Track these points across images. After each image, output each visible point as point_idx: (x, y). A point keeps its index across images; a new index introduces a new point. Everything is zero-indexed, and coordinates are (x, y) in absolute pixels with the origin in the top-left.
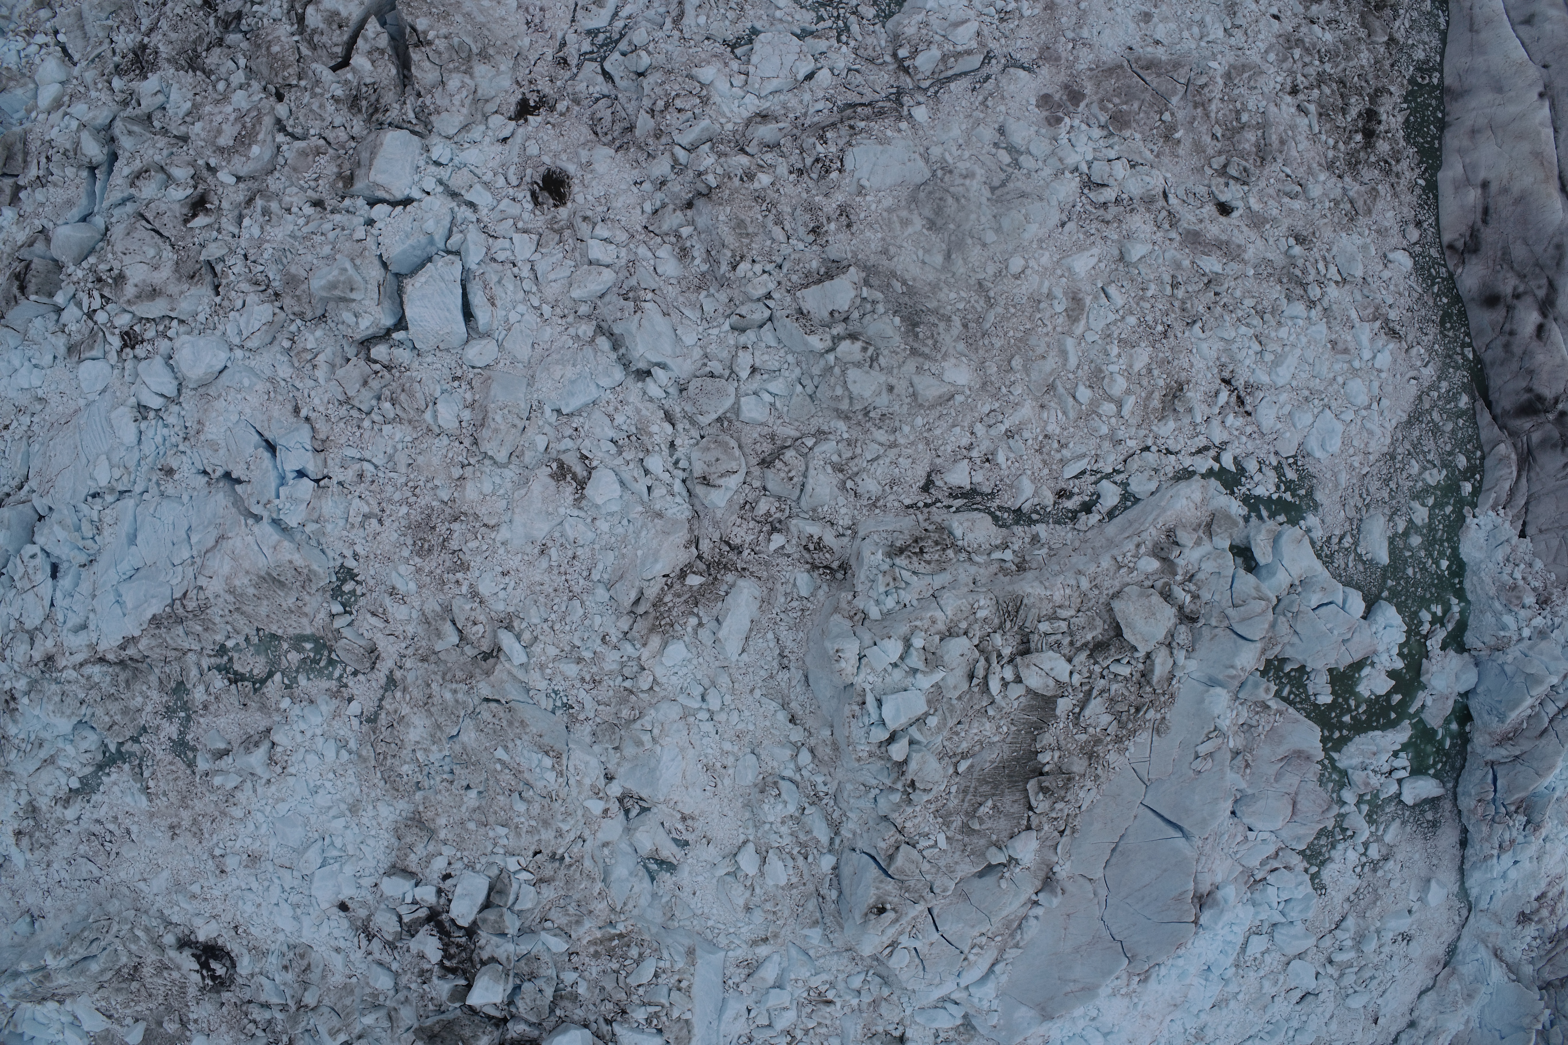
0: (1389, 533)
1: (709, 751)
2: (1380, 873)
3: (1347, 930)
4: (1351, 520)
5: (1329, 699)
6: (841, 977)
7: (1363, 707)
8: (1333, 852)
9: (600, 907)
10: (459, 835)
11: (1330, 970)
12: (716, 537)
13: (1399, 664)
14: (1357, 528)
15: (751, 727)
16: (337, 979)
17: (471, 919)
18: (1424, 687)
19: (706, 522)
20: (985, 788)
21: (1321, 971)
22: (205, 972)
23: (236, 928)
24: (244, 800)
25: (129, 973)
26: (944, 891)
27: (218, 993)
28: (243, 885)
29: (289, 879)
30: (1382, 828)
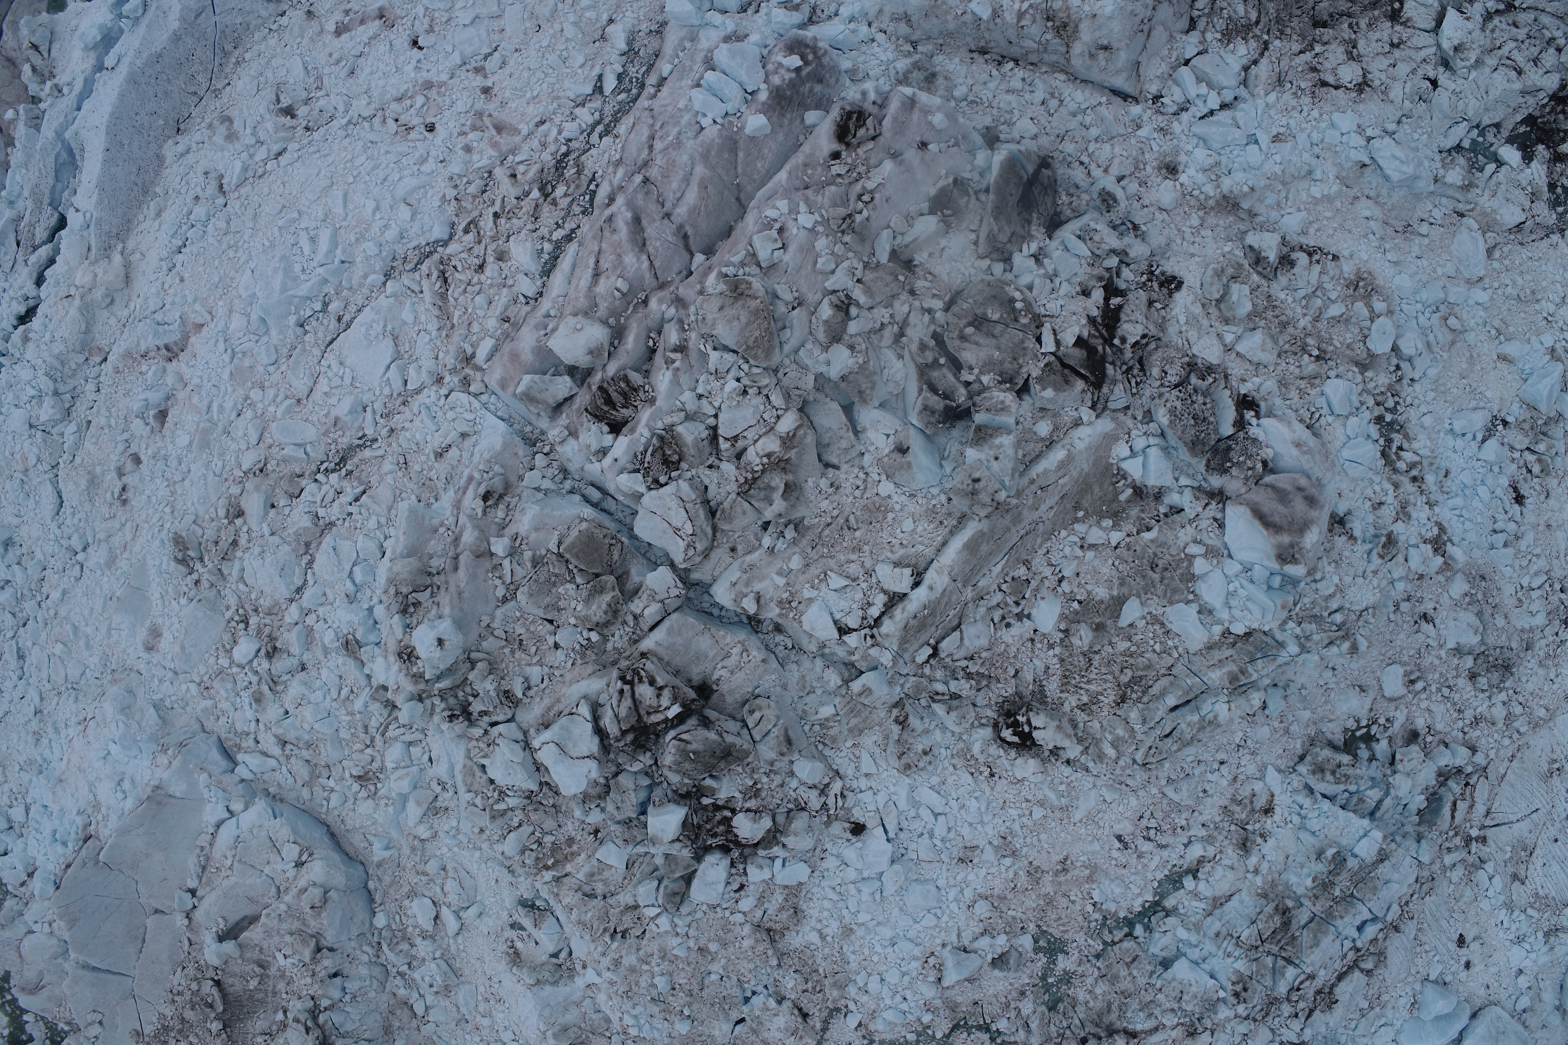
1: (501, 1015)
6: (350, 804)
10: (729, 931)
16: (869, 740)
20: (259, 996)
22: (1026, 729)
23: (992, 775)
24: (971, 923)
25: (1133, 691)
26: (268, 915)
27: (1018, 694)
28: (979, 827)
29: (922, 849)
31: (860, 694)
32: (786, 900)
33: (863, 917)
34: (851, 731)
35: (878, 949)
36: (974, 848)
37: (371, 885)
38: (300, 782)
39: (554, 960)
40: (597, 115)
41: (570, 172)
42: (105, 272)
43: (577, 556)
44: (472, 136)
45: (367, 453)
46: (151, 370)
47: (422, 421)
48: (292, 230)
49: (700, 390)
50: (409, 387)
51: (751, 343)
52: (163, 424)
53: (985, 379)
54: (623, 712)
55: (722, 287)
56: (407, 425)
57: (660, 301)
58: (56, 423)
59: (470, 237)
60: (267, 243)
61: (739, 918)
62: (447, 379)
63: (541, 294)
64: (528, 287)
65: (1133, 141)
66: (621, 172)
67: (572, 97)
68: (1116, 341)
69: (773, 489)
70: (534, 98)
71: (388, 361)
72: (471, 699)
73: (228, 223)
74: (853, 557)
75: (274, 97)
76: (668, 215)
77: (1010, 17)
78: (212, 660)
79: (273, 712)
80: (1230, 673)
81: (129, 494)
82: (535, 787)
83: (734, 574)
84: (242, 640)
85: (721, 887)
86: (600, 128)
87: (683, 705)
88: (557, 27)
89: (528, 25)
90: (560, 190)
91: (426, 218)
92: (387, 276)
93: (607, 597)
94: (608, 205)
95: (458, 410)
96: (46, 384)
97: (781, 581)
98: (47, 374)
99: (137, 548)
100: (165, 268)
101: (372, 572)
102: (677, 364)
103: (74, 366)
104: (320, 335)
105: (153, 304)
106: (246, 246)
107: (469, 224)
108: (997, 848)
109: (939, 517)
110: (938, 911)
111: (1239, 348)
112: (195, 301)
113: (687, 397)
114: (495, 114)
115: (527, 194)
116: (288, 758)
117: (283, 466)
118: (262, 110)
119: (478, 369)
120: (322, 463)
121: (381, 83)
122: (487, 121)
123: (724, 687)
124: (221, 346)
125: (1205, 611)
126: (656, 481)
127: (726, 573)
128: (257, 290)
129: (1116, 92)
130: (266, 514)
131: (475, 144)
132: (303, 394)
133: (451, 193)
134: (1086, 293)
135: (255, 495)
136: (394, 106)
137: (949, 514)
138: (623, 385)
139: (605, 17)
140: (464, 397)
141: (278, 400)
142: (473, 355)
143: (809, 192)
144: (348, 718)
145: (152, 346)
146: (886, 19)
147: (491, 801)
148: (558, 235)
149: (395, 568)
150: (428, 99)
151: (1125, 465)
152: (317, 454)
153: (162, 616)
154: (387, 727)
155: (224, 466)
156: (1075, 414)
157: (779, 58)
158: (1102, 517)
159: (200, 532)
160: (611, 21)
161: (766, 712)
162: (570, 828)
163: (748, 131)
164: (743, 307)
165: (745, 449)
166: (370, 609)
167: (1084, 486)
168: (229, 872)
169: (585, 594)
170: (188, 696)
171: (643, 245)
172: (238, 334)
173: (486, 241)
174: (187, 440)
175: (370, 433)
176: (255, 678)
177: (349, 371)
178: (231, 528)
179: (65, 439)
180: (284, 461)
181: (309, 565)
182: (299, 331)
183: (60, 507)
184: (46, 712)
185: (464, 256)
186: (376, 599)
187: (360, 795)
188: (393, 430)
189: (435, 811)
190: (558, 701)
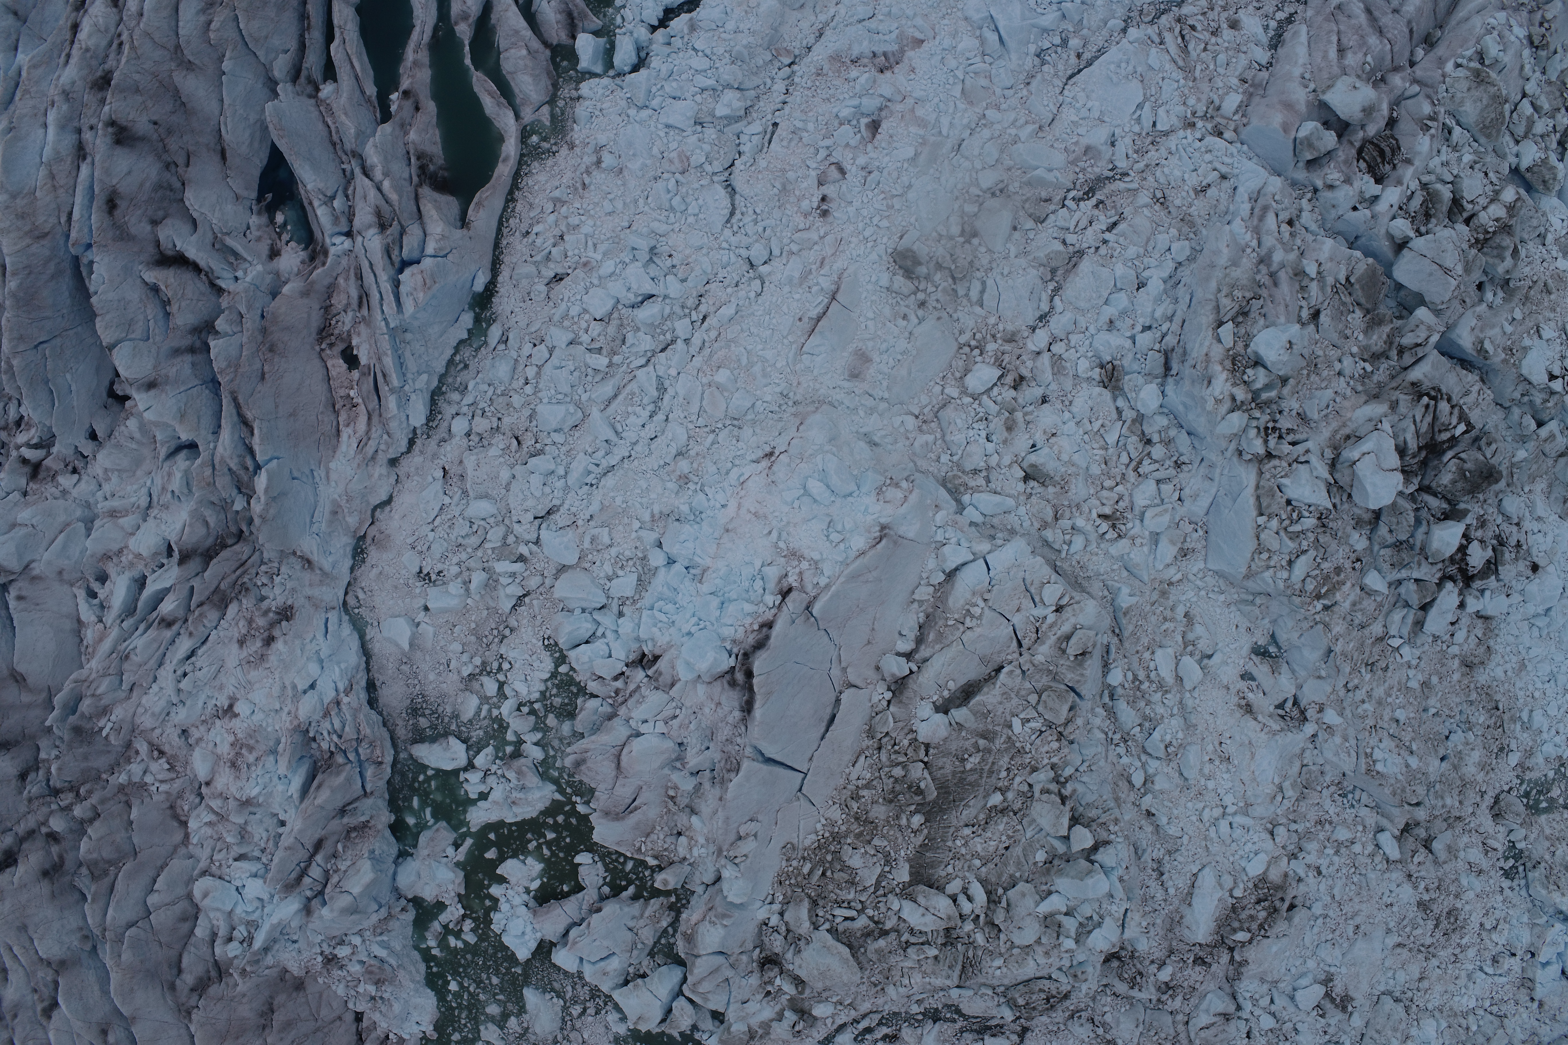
0: (526, 1017)
1: (1226, 776)
2: (478, 661)
3: (507, 596)
4: (573, 1028)
5: (578, 859)
6: (1093, 547)
7: (532, 846)
8: (543, 688)
9: (1339, 628)
10: (1443, 665)
11: (524, 550)
12: (1214, 967)
13: (495, 890)
14: (566, 1021)
15: (1190, 805)
16: (1540, 486)
17: (1444, 592)
18: (458, 864)
19: (1221, 975)
20: (971, 778)
21: (534, 548)
26: (1010, 672)
30: (484, 713)
31: (1544, 441)
32: (1484, 634)
33: (1533, 654)
35: (1538, 685)
38: (1037, 525)
39: (1281, 712)
45: (1120, 185)
46: (860, 77)
47: (1180, 159)
49: (1443, 159)
50: (1159, 127)
51: (1487, 123)
52: (874, 136)
54: (1424, 428)
55: (1463, 72)
56: (1164, 162)
57: (1403, 79)
58: (730, 121)
59: (1203, 3)
61: (1455, 650)
62: (1200, 124)
64: (1262, 55)
69: (1504, 248)
71: (1140, 101)
76: (1396, 11)
78: (938, 389)
79: (1021, 443)
81: (832, 205)
82: (1330, 507)
83: (1469, 322)
84: (976, 368)
85: (1448, 619)
87: (1466, 425)
92: (1127, 23)
93: (1388, 329)
95: (1215, 153)
97: (1509, 329)
98: (732, 65)
99: (841, 263)
102: (1431, 132)
103: (758, 64)
104: (1061, 67)
105: (860, 12)
112: (915, 15)
113: (1436, 163)
116: (1029, 496)
117: (1025, 189)
119: (1230, 120)
120: (1068, 191)
124: (951, 64)
126: (1419, 229)
127: (1462, 322)
130: (1010, 235)
132: (1044, 122)
138: (1392, 142)
140: (1220, 143)
141: (1018, 124)
142: (1220, 108)
144: (1100, 453)
148: (1280, 16)
152: (1066, 181)
153: (873, 339)
154: (1140, 463)
155: (955, 185)
159: (926, 250)
161: (1500, 444)
164: (1485, 91)
166: (1133, 338)
169: (1363, 325)
170: (902, 430)
171: (1381, 32)
172: (968, 55)
173: (1217, 9)
174: (910, 152)
175: (1122, 164)
176: (994, 408)
177: (1097, 104)
178: (967, 246)
179: (744, 138)
180: (1029, 183)
181: (1056, 290)
182: (1037, 61)
183: (732, 214)
184: (692, 453)
185: (1200, 17)
186: (1139, 328)
187: (1107, 536)
188: (1147, 166)
189: (1184, 553)
190: (1344, 425)
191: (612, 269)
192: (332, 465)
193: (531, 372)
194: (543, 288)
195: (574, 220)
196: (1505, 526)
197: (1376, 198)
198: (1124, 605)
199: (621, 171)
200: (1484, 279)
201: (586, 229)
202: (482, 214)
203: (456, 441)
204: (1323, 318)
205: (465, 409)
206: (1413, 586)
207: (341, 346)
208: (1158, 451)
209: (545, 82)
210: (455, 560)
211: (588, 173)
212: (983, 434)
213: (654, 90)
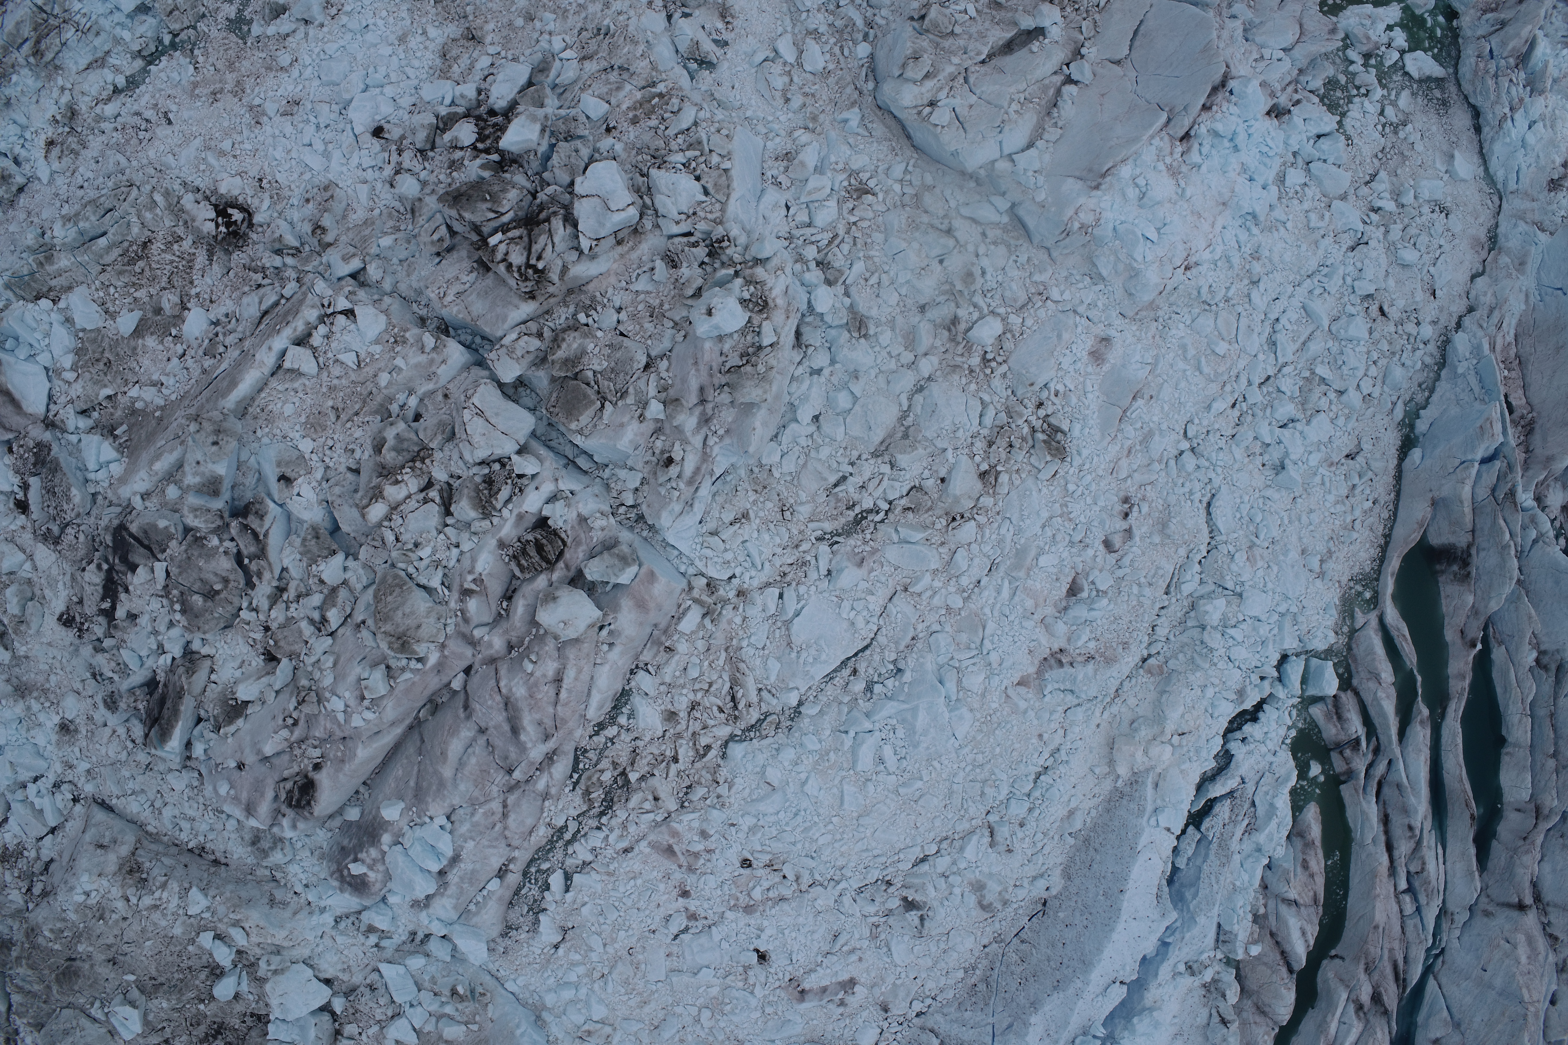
2: (1401, 135)
3: (1382, 183)
6: (882, 167)
8: (1351, 106)
9: (642, 65)
10: (506, 37)
11: (1374, 217)
16: (358, 216)
17: (508, 99)
21: (1366, 219)
22: (220, 220)
23: (260, 180)
24: (294, 45)
25: (136, 253)
26: (978, 54)
27: (228, 253)
28: (277, 133)
29: (326, 114)
30: (1394, 93)
31: (354, 255)
32: (450, 67)
33: (386, 50)
34: (373, 223)
35: (380, 23)
36: (285, 114)
37: (871, 85)
38: (937, 191)
39: (687, 10)
40: (570, 851)
41: (598, 795)
42: (1133, 756)
43: (585, 396)
44: (699, 847)
45: (828, 526)
46: (1084, 642)
47: (761, 553)
48: (906, 776)
49: (455, 552)
50: (777, 592)
51: (398, 590)
52: (1074, 581)
53: (215, 541)
54: (543, 239)
55: (421, 649)
56: (779, 551)
57: (490, 645)
58: (1210, 596)
59: (704, 741)
60: (935, 763)
61: (492, 50)
62: (732, 594)
63: (632, 672)
64: (643, 680)
65: (94, 759)
66: (541, 785)
67: (593, 873)
68: (105, 567)
69: (394, 449)
70: (634, 878)
71: (796, 620)
72: (706, 260)
73: (983, 794)
74: (336, 382)
75: (926, 923)
76: (482, 731)
77: (174, 886)
78: (1029, 322)
79: (955, 263)
80: (52, 264)
81: (1119, 508)
82: (654, 172)
83: (445, 372)
84: (991, 341)
85: (500, 77)
86: (568, 836)
87: (487, 244)
88: (610, 949)
89: (640, 957)
90: (607, 777)
91: (750, 767)
92: (797, 711)
93: (560, 354)
94: (554, 752)
95: (720, 560)
96: (1214, 640)
97: (399, 362)
98: (1211, 650)
99: (1114, 449)
100: (1063, 752)
101: (829, 401)
102: (470, 578)
103: (1181, 656)
104: (877, 658)
105: (1079, 714)
106: (963, 765)
107: (704, 755)
108: (264, 114)
109: (264, 416)
110: (322, 56)
111: (22, 557)
112: (1025, 712)
113: (466, 546)
114: (675, 867)
115: (643, 778)
116: (945, 216)
117: (928, 522)
118: (942, 912)
119: (696, 601)
120: (882, 521)
121: (801, 920)
122: (682, 860)
123: (467, 264)
124: (994, 657)
125: (68, 321)
126: (503, 465)
127: (453, 373)
128: (947, 715)
129: (110, 809)
130: (949, 472)
131: (696, 838)
132: (901, 595)
133: (723, 790)
134: (132, 617)
135: (958, 493)
136: (787, 892)
137: (255, 418)
138: (523, 562)
139: (561, 951)
140: (712, 572)
141: (929, 593)
142: (704, 616)
143: (339, 734)
144: (872, 253)
145: (1079, 667)
146: (293, 906)
147: (702, 159)
148: (611, 731)
149: (759, 391)
150: (749, 895)
151: (114, 455)
152: (885, 530)
153: (1087, 374)
154: (830, 243)
155: (999, 527)
156: (147, 504)
157: (372, 876)
158: (144, 411)
159: (1033, 460)
160: (556, 947)
161: (428, 239)
162: (632, 133)
163: (402, 805)
164: (398, 626)
165: (422, 491)
166: (833, 362)
167: (151, 437)
168: (1016, 97)
169: (585, 360)
170: (1062, 287)
171: (508, 703)
172: (975, 668)
173: (687, 735)
174: (1043, 561)
175: (824, 548)
176: (978, 299)
177: (845, 616)
178: (993, 461)
179: (1197, 577)
180: (926, 528)
181: (904, 415)
182: (901, 665)
183: (1209, 504)
184: (1246, 282)
185: (711, 722)
186: (826, 372)
187: (868, 175)
188: (797, 546)
189: (788, 157)
190: (622, 256)
191: (1312, 457)
192: (1523, 307)
193: (1373, 372)
194: (1365, 446)
195: (1340, 508)
196: (418, 168)
197: (552, 499)
198: (856, 110)
199: (1303, 552)
200: (413, 424)
201: (1331, 498)
202: (1419, 515)
203: (1428, 319)
204: (644, 360)
205: (1422, 346)
206: (548, 101)
207: (1516, 415)
208: (811, 252)
209: (1359, 651)
210: (1424, 218)
211: (1330, 553)
212: (988, 276)
213: (1276, 631)
